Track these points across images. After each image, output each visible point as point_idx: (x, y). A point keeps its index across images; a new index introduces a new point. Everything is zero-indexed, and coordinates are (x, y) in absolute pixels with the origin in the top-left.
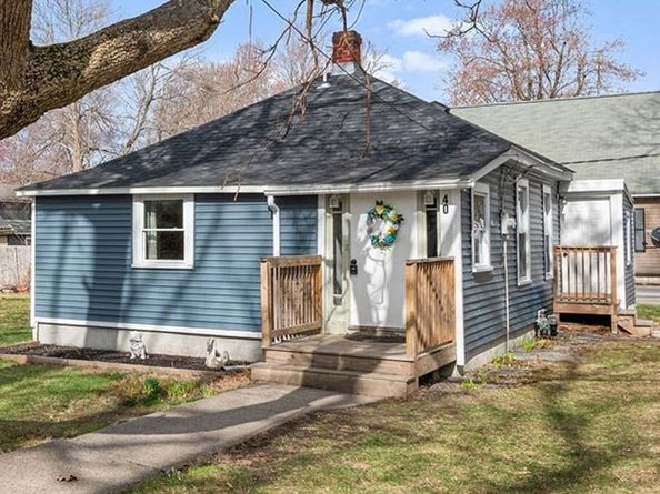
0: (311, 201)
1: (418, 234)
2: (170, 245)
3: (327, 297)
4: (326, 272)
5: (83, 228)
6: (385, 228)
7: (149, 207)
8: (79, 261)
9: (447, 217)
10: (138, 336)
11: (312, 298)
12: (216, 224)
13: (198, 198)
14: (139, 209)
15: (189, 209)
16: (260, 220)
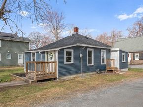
14: (32, 54)
15: (35, 54)
16: (39, 55)
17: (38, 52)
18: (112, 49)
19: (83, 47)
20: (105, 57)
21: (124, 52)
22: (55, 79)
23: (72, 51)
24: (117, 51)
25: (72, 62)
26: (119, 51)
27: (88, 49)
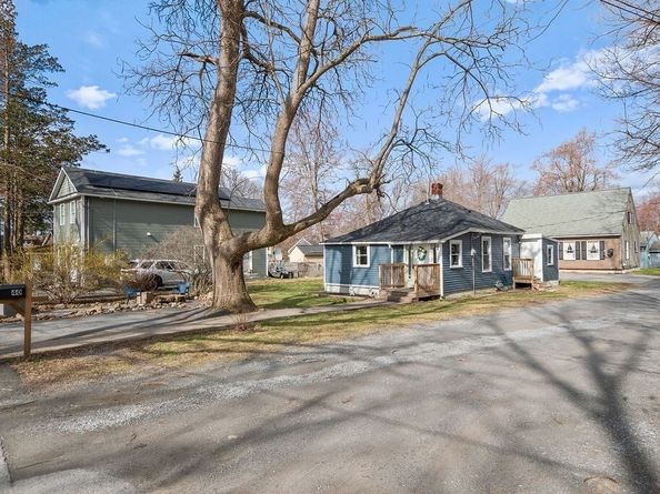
0: (402, 246)
1: (431, 255)
2: (363, 261)
3: (406, 276)
4: (406, 268)
5: (339, 254)
6: (422, 254)
7: (357, 248)
8: (338, 265)
9: (439, 250)
10: (354, 289)
11: (402, 276)
12: (376, 253)
13: (371, 245)
14: (354, 248)
15: (368, 248)
16: (388, 252)
17: (387, 245)
18: (525, 237)
19: (476, 234)
20: (510, 253)
21: (550, 242)
22: (437, 297)
23: (460, 242)
24: (536, 240)
25: (460, 265)
26: (540, 241)
27: (484, 238)
